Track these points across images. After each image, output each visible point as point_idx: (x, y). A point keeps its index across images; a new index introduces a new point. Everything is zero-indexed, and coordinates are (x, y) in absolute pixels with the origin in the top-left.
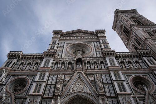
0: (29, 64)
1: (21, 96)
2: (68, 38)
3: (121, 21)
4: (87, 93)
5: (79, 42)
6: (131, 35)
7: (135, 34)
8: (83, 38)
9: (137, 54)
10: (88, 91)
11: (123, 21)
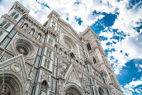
0: (33, 30)
1: (30, 63)
2: (62, 26)
3: (89, 38)
4: (80, 87)
5: (70, 37)
6: (92, 53)
7: (96, 55)
8: (71, 34)
9: (101, 72)
10: (80, 86)
11: (90, 39)
